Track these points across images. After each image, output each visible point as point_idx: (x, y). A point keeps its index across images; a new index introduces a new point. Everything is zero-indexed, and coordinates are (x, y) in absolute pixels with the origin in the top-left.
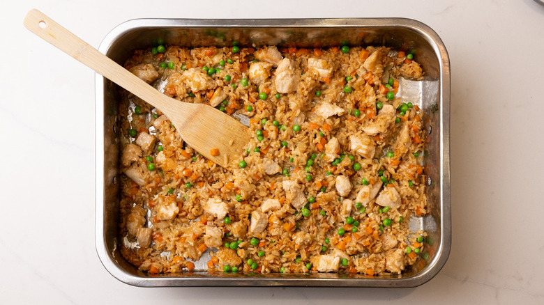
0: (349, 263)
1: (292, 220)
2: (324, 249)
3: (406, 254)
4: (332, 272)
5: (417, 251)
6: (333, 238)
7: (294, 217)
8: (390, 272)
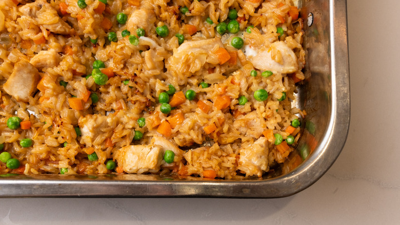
0: (176, 159)
1: (80, 87)
2: (138, 136)
3: (274, 145)
4: (148, 173)
5: (290, 140)
6: (152, 117)
7: (83, 81)
8: (244, 175)
